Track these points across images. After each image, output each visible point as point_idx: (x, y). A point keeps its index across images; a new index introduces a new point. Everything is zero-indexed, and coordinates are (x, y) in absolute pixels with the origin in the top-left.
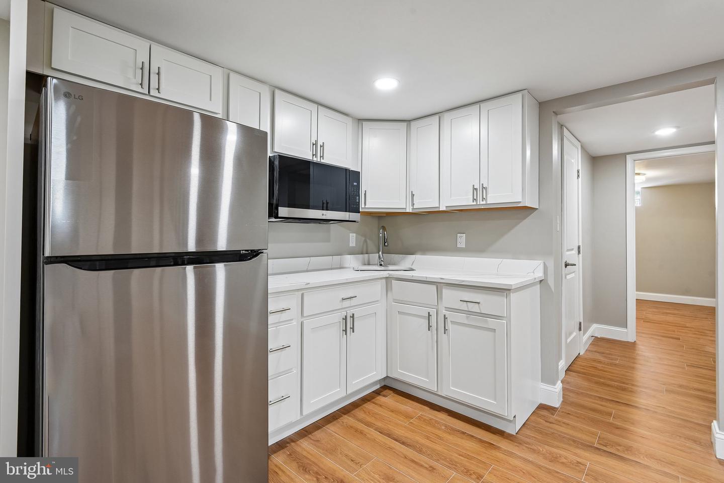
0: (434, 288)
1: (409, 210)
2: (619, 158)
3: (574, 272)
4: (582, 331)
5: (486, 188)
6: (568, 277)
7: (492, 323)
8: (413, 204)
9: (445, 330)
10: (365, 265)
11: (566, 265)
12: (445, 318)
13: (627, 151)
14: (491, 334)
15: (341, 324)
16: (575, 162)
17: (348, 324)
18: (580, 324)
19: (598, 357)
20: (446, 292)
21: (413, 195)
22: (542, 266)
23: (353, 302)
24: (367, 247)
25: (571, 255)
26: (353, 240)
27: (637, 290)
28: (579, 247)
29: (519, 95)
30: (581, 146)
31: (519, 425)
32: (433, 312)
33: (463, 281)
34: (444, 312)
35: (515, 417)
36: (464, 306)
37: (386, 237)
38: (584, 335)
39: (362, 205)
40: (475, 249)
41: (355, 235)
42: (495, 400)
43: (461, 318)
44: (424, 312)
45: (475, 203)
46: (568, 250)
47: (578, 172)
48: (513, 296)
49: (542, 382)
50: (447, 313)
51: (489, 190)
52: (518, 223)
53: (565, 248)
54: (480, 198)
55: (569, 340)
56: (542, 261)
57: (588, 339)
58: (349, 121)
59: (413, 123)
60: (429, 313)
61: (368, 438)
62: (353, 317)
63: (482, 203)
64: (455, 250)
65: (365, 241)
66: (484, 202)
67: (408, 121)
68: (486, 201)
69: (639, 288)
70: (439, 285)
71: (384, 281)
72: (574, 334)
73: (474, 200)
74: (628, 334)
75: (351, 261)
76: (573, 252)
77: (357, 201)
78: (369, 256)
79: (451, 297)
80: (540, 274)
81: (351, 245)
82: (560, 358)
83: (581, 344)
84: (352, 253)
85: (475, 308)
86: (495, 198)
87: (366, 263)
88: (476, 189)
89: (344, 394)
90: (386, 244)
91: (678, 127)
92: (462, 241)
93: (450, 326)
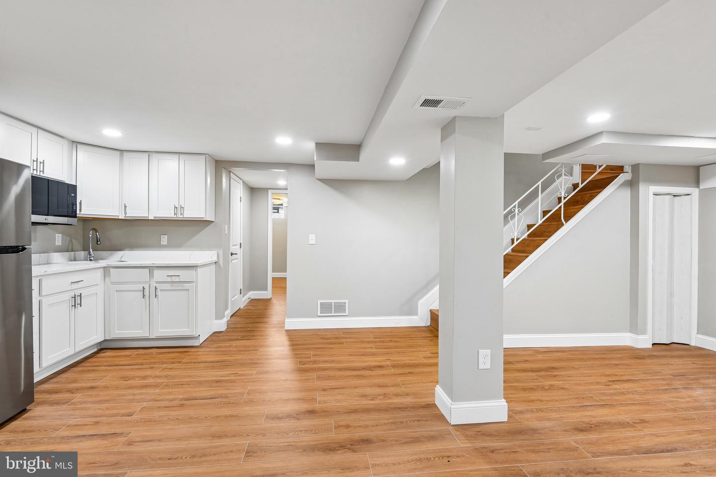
0: (147, 270)
1: (122, 217)
2: (265, 190)
3: (237, 259)
4: (242, 295)
5: (183, 208)
6: (233, 261)
7: (187, 286)
8: (126, 213)
9: (156, 296)
10: (71, 261)
11: (232, 254)
12: (156, 288)
13: (269, 187)
14: (187, 292)
15: (71, 301)
16: (238, 193)
17: (77, 301)
18: (241, 290)
19: (250, 308)
20: (157, 273)
21: (125, 207)
22: (216, 254)
23: (80, 285)
24: (72, 245)
25: (235, 249)
26: (59, 239)
27: (273, 272)
28: (241, 244)
29: (203, 157)
30: (243, 182)
31: (202, 340)
32: (147, 287)
33: (169, 264)
34: (155, 285)
35: (199, 335)
36: (169, 279)
37: (98, 237)
38: (243, 297)
39: (78, 212)
40: (173, 245)
41: (61, 235)
42: (188, 328)
43: (168, 286)
44: (140, 287)
45: (175, 216)
46: (233, 246)
47: (241, 198)
48: (199, 270)
49: (216, 319)
50: (157, 285)
51: (185, 209)
52: (203, 229)
53: (231, 245)
54: (179, 213)
55: (233, 299)
56: (216, 252)
57: (246, 299)
58: (65, 143)
59: (125, 154)
60: (143, 287)
61: (100, 371)
62: (81, 295)
63: (180, 216)
64: (159, 246)
65: (71, 241)
66: (182, 216)
67: (122, 151)
68: (183, 215)
69: (273, 271)
70: (151, 268)
71: (102, 270)
72: (237, 296)
73: (175, 214)
74: (267, 294)
75: (57, 257)
76: (237, 247)
77: (75, 208)
78: (75, 254)
79: (159, 275)
80: (215, 259)
81: (57, 244)
82: (226, 308)
83: (240, 301)
84: (59, 250)
85: (177, 279)
86: (189, 214)
87: (73, 259)
88: (177, 208)
89: (72, 352)
90: (99, 243)
91: (287, 181)
92: (164, 240)
93: (159, 293)
